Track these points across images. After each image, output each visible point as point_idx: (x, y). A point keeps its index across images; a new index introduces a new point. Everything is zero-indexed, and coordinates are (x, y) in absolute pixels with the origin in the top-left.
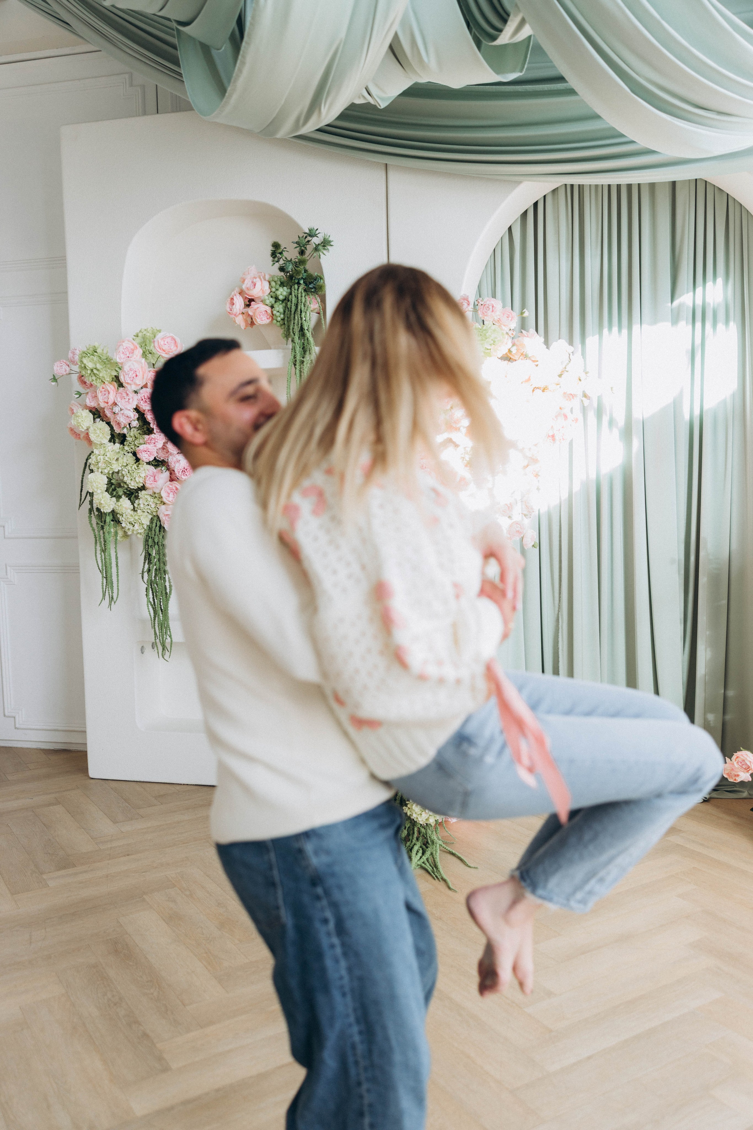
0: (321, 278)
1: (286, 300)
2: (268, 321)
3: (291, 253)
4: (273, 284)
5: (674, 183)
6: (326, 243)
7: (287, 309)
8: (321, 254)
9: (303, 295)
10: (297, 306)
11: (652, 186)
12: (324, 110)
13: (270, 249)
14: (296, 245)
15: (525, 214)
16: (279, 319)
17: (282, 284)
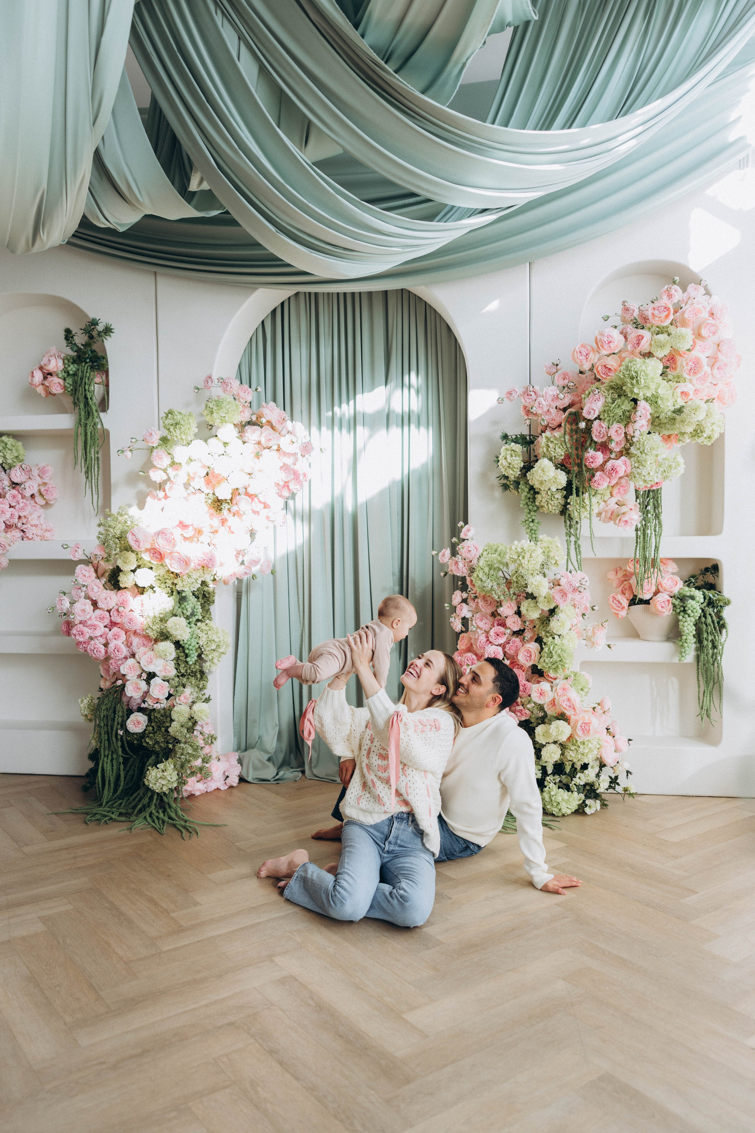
0: (104, 358)
1: (75, 375)
2: (62, 391)
3: (80, 339)
4: (66, 361)
5: (386, 292)
6: (108, 330)
7: (75, 382)
8: (104, 340)
9: (89, 371)
10: (82, 379)
11: (370, 294)
12: (44, 237)
13: (62, 334)
14: (83, 331)
15: (274, 312)
16: (69, 389)
17: (74, 362)
